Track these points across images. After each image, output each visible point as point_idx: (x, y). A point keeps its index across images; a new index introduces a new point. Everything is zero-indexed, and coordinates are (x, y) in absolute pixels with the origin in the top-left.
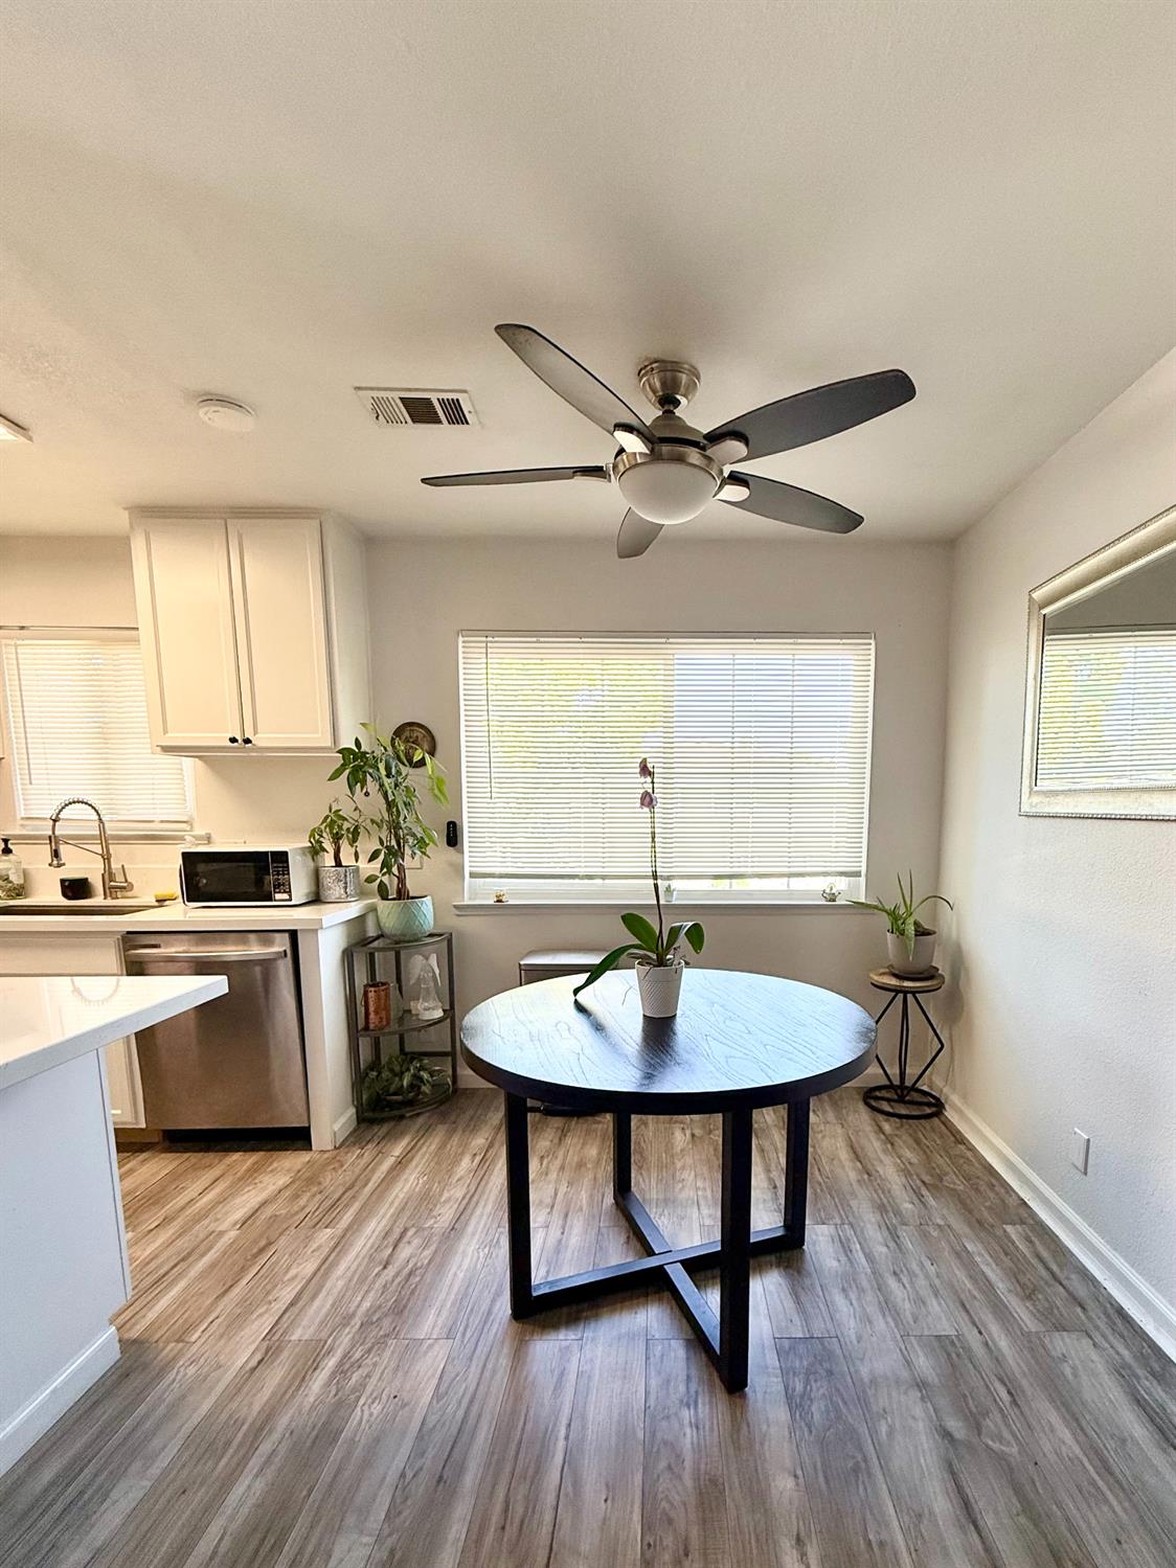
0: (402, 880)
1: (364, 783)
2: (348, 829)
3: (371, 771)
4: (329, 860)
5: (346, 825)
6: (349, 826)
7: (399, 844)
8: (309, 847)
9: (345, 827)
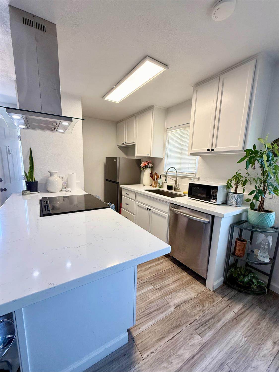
0: (262, 203)
1: (253, 163)
2: (242, 180)
3: (258, 159)
4: (233, 190)
5: (242, 179)
6: (243, 179)
7: (264, 189)
8: (227, 185)
9: (241, 180)
